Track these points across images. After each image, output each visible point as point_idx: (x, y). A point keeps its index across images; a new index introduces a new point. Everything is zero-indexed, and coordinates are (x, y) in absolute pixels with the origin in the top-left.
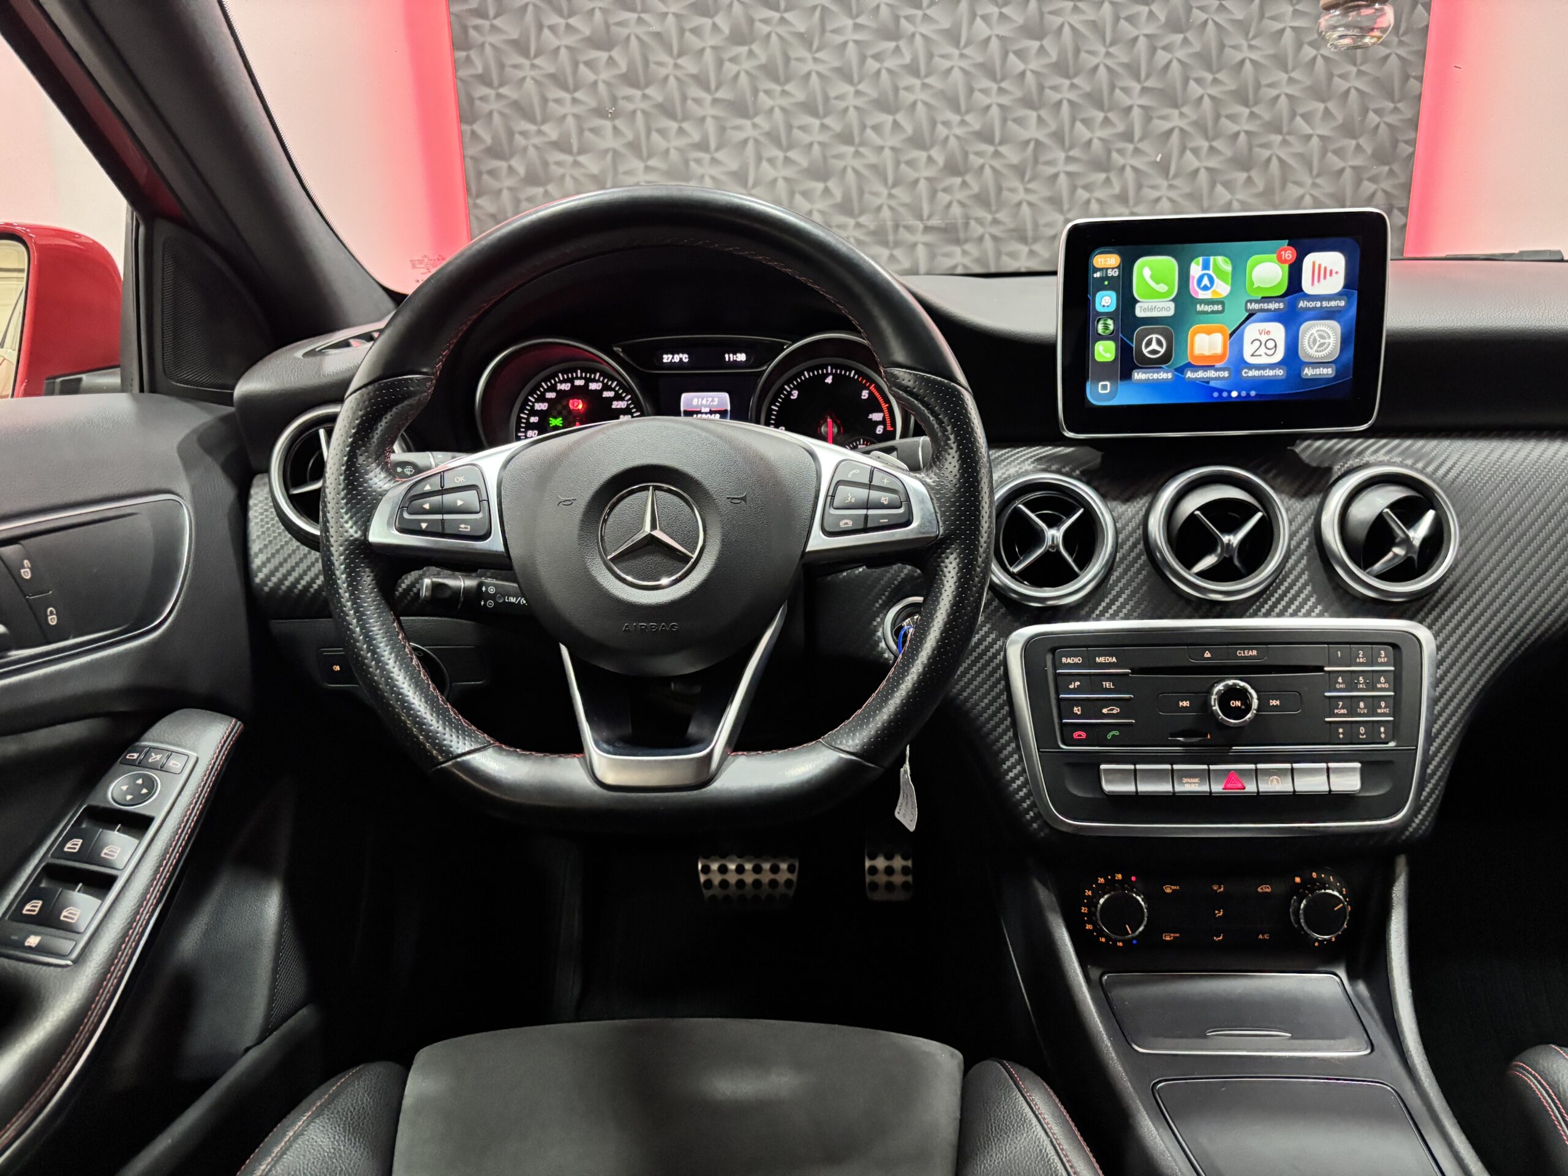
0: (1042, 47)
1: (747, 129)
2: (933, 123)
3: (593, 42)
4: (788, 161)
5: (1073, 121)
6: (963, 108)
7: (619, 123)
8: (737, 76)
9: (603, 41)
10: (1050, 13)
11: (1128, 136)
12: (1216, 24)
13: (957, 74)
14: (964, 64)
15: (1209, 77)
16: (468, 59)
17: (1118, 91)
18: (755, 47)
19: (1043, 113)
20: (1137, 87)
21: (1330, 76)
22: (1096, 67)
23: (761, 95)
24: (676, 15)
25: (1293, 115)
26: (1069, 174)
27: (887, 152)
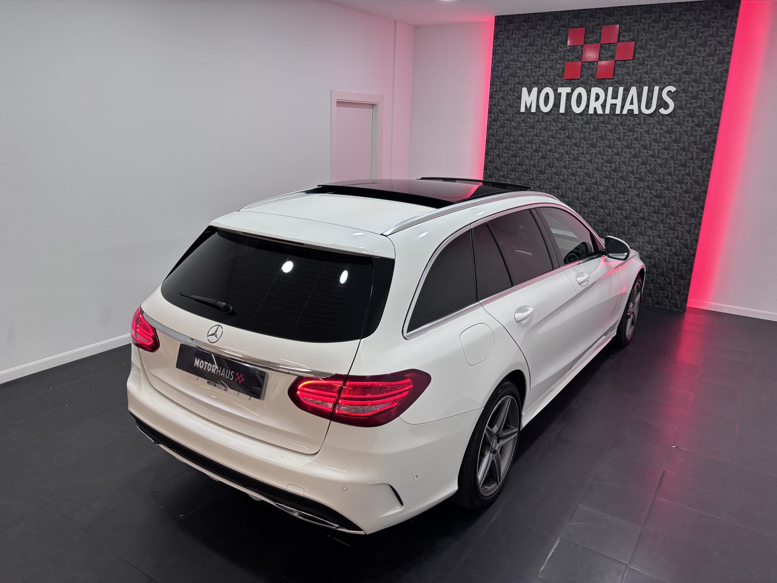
0: (611, 166)
1: (542, 177)
2: (584, 180)
3: (513, 156)
4: (550, 184)
5: (617, 182)
6: (591, 177)
7: (515, 173)
8: (542, 165)
9: (515, 156)
10: (614, 158)
11: (630, 187)
12: (654, 164)
13: (590, 169)
14: (592, 167)
15: (651, 176)
16: (488, 157)
17: (628, 177)
18: (546, 160)
20: (633, 176)
21: (683, 179)
22: (624, 171)
23: (546, 170)
24: (530, 152)
25: (672, 187)
26: (614, 194)
27: (573, 185)
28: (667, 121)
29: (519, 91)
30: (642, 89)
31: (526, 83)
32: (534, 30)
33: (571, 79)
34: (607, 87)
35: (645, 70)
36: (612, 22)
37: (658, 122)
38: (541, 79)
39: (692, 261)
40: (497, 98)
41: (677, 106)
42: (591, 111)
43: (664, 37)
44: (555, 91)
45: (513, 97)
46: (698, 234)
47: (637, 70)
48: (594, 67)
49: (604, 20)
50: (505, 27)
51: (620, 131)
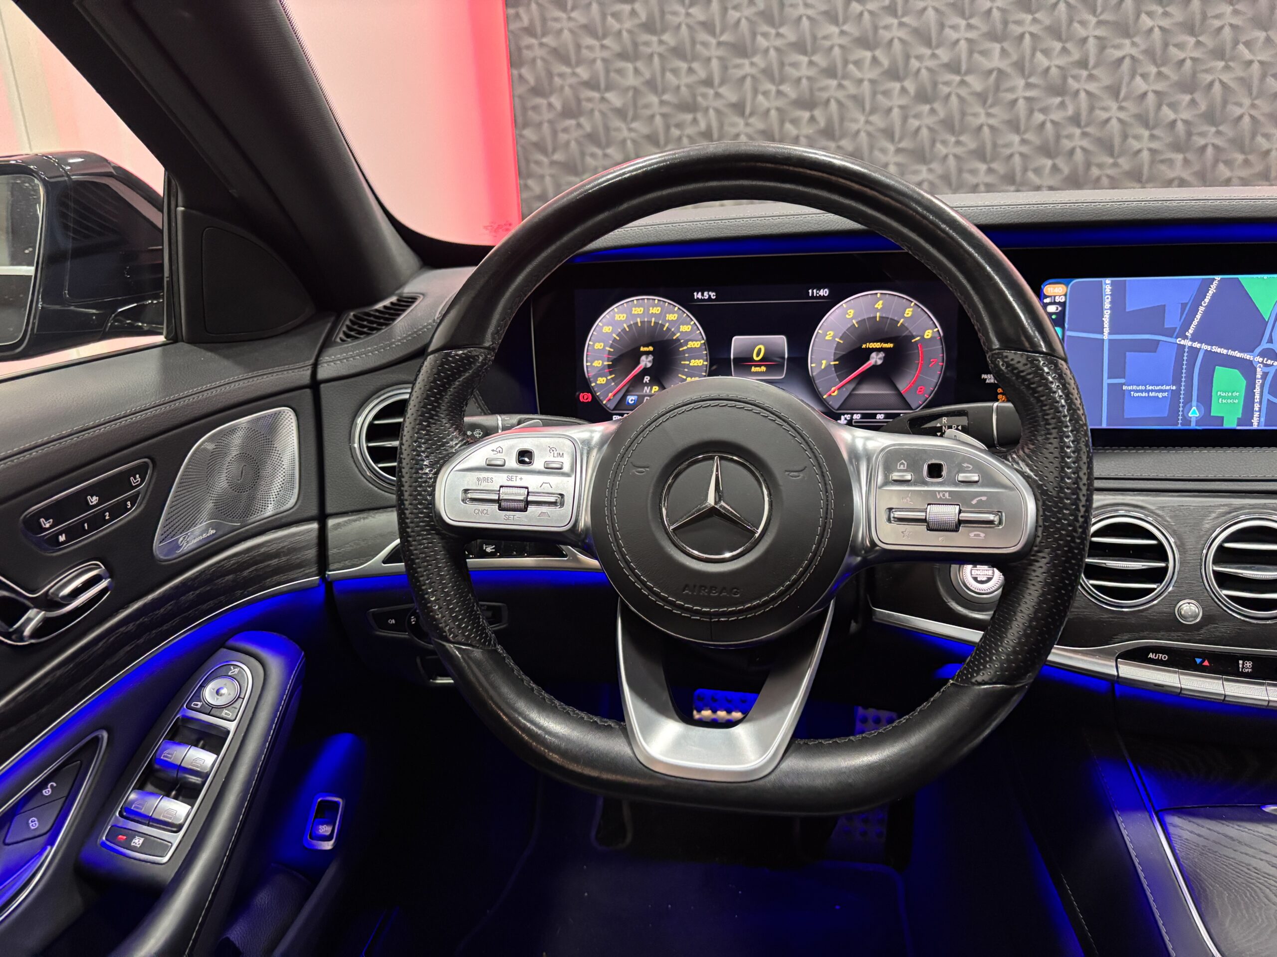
1: (745, 67)
2: (907, 57)
4: (779, 93)
5: (1034, 50)
6: (934, 43)
7: (640, 65)
8: (738, 22)
11: (1083, 63)
13: (930, 13)
15: (1160, 10)
16: (517, 15)
17: (1076, 25)
19: (1006, 45)
20: (1093, 20)
23: (760, 39)
26: (1028, 99)
27: (866, 84)
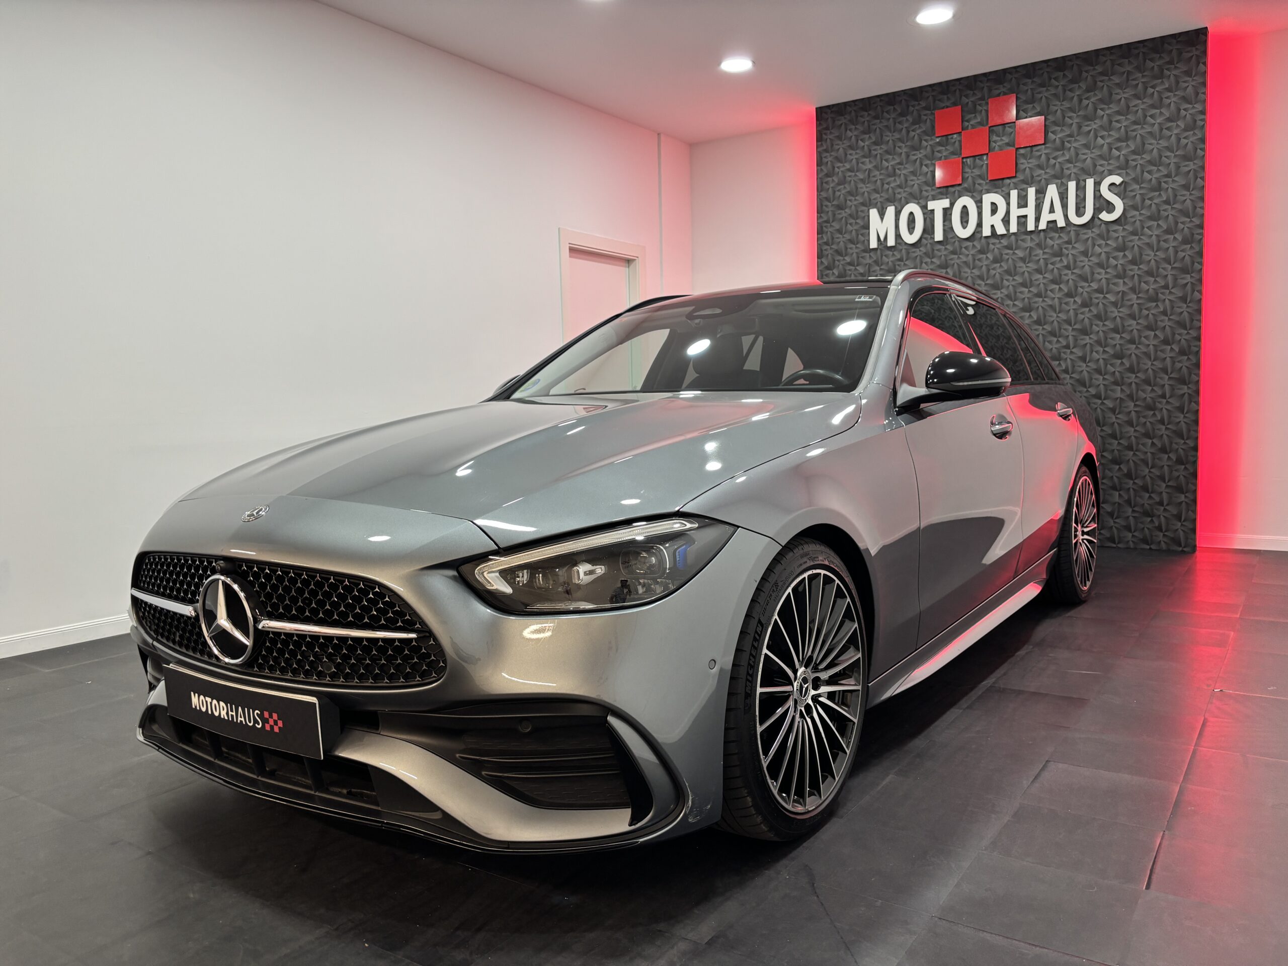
0: (1030, 315)
10: (1034, 303)
11: (1067, 347)
15: (1102, 323)
17: (1062, 330)
21: (1156, 321)
22: (1053, 321)
25: (1140, 337)
28: (1115, 231)
29: (864, 217)
30: (1066, 187)
31: (875, 201)
32: (878, 121)
33: (947, 187)
34: (1007, 191)
35: (1067, 157)
36: (1003, 92)
37: (1101, 236)
38: (899, 193)
39: (1195, 459)
40: (830, 232)
41: (1128, 206)
42: (987, 232)
43: (1090, 103)
44: (924, 207)
45: (856, 227)
46: (1197, 411)
47: (1055, 158)
48: (982, 163)
49: (990, 90)
50: (834, 121)
51: (1038, 258)
